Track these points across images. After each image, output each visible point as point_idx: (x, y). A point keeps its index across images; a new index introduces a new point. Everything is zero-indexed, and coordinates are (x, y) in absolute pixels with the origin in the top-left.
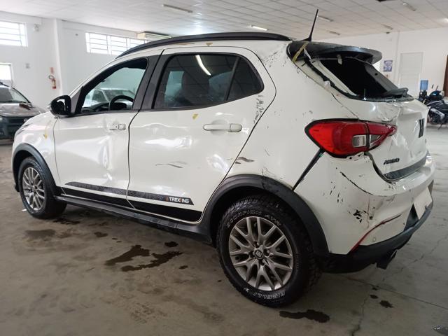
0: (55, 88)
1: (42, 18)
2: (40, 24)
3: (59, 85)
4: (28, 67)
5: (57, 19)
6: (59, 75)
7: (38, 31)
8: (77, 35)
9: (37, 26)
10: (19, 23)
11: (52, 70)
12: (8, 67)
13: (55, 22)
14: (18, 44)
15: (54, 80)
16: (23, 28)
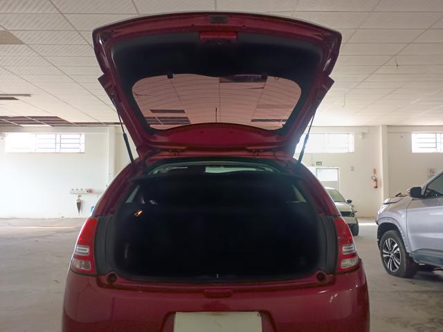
0: (376, 187)
1: (368, 126)
2: (366, 131)
3: (381, 185)
4: (352, 169)
5: (383, 126)
6: (381, 175)
7: (364, 137)
8: (402, 137)
9: (363, 134)
10: (348, 134)
11: (375, 171)
12: (336, 170)
13: (381, 128)
14: (345, 151)
15: (376, 180)
16: (351, 138)
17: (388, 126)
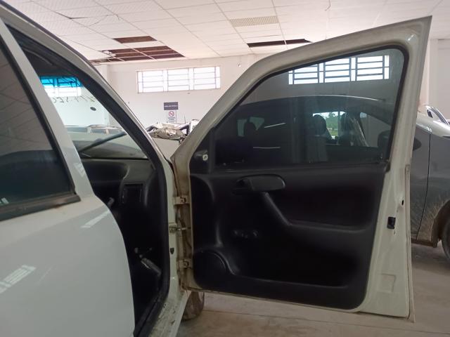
17: (439, 40)
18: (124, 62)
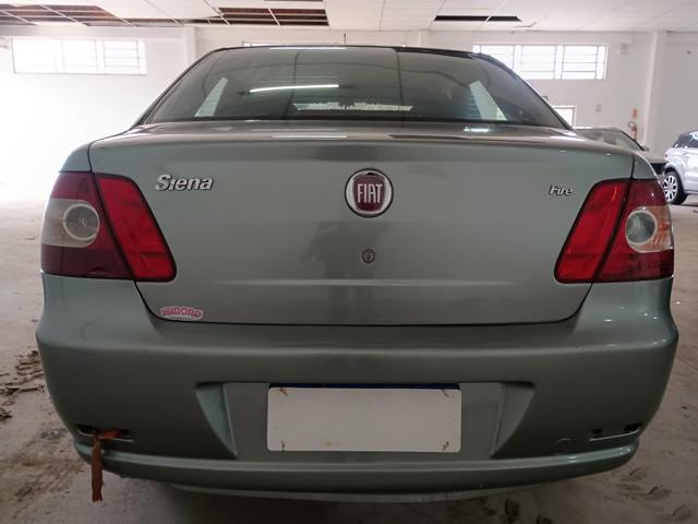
1: (634, 32)
2: (631, 42)
3: (642, 136)
4: (598, 109)
5: (659, 32)
6: (644, 121)
7: (624, 53)
9: (624, 46)
10: (598, 46)
11: (635, 113)
12: (571, 111)
13: (656, 35)
14: (591, 76)
15: (635, 129)
18: (228, 26)
